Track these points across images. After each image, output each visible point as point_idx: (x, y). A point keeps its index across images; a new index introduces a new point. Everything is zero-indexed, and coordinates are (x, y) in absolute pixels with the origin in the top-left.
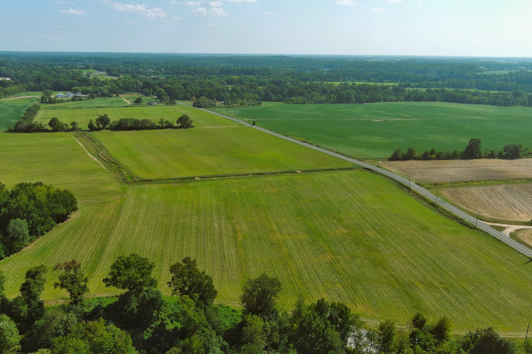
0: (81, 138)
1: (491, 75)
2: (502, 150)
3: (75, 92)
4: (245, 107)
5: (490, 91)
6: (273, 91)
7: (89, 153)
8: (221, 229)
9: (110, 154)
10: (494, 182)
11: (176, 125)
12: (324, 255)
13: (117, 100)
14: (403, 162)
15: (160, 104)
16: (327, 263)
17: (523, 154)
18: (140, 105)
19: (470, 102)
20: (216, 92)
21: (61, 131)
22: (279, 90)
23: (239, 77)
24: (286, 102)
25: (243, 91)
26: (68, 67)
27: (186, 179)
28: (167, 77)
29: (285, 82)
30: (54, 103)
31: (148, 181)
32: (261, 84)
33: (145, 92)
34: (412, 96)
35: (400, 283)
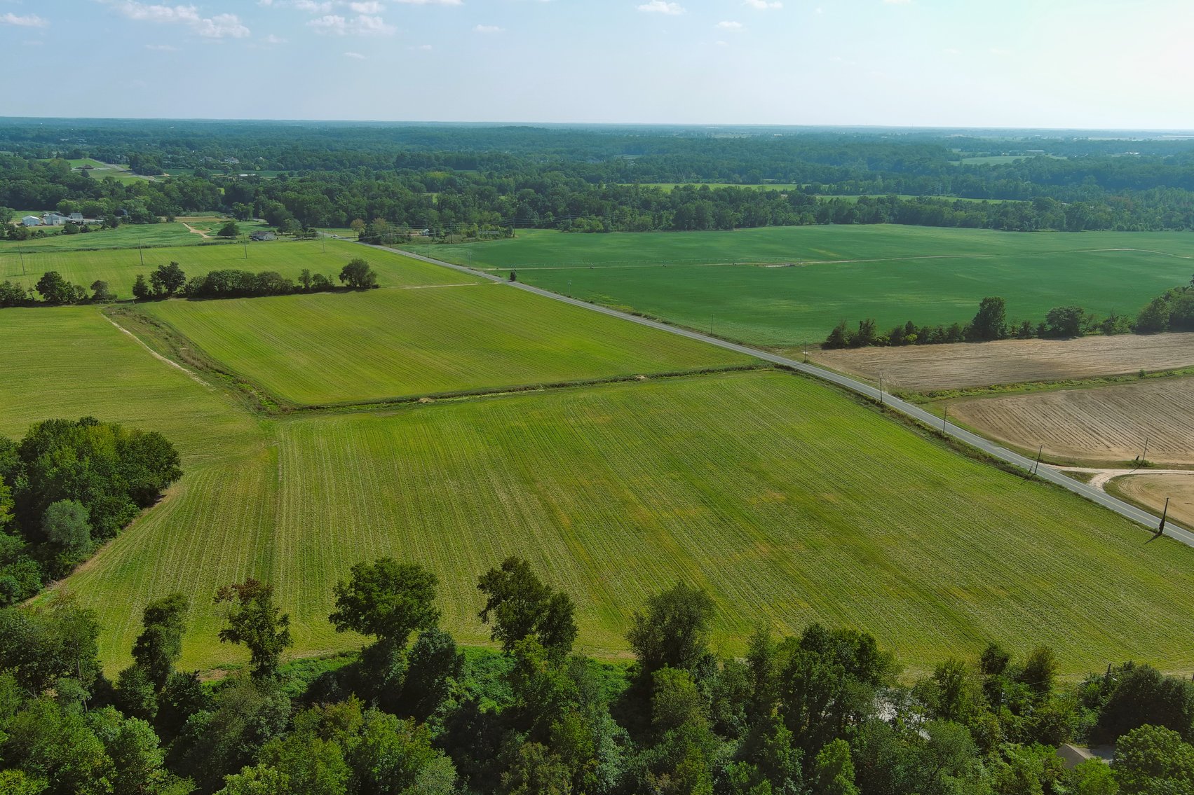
0: (121, 317)
1: (980, 167)
2: (1044, 320)
3: (66, 212)
4: (479, 240)
5: (988, 200)
6: (533, 203)
7: (155, 351)
8: (516, 504)
9: (205, 352)
10: (1042, 386)
11: (338, 283)
12: (753, 546)
13: (173, 229)
14: (852, 350)
15: (281, 238)
16: (764, 560)
17: (1085, 328)
18: (235, 241)
19: (951, 223)
20: (407, 210)
21: (68, 303)
22: (546, 203)
23: (446, 175)
24: (566, 229)
25: (465, 206)
26: (27, 153)
27: (399, 402)
28: (278, 175)
29: (554, 186)
30: (22, 240)
31: (314, 409)
32: (502, 190)
33: (236, 211)
34: (831, 212)
35: (923, 593)
